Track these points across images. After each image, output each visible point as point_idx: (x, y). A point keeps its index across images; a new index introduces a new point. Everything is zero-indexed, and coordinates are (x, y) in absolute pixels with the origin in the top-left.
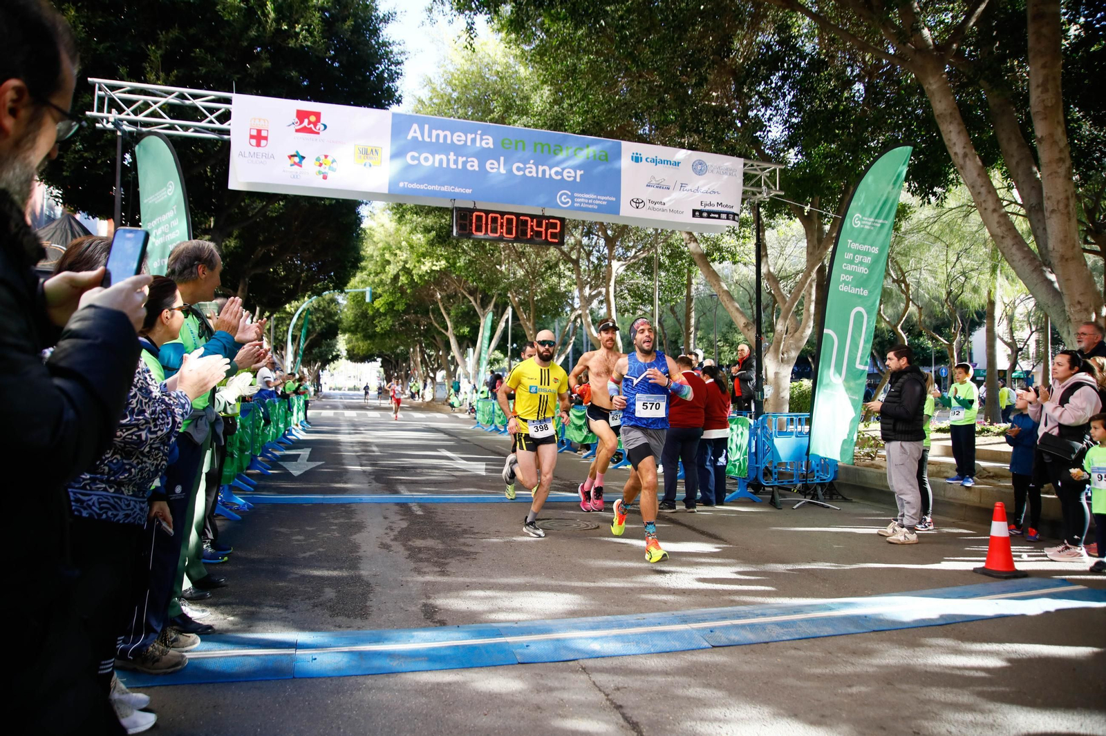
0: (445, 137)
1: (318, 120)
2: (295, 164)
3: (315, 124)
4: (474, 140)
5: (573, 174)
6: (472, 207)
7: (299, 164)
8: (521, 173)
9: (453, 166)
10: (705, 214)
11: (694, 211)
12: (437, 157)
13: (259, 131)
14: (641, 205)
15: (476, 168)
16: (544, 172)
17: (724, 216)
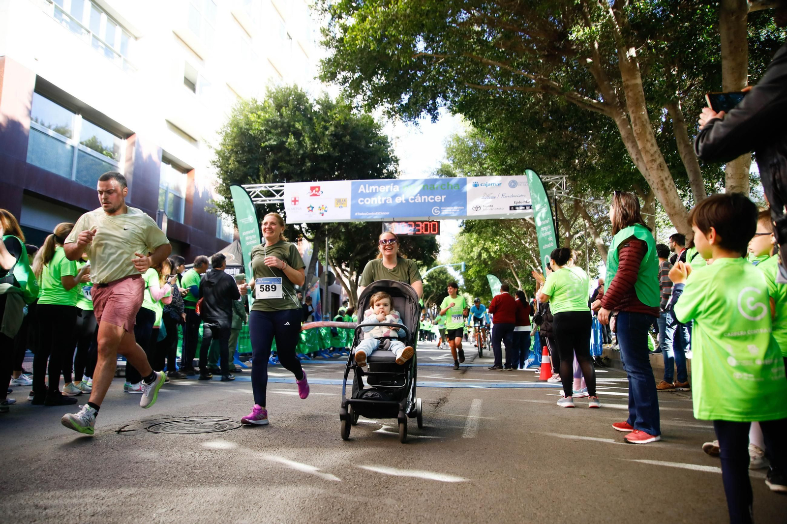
0: (376, 189)
1: (319, 190)
2: (310, 211)
3: (318, 192)
4: (389, 189)
5: (440, 198)
6: (392, 220)
7: (312, 211)
8: (413, 201)
9: (380, 203)
10: (517, 208)
11: (511, 207)
12: (373, 199)
13: (295, 198)
14: (479, 209)
15: (391, 202)
16: (425, 199)
17: (528, 208)
